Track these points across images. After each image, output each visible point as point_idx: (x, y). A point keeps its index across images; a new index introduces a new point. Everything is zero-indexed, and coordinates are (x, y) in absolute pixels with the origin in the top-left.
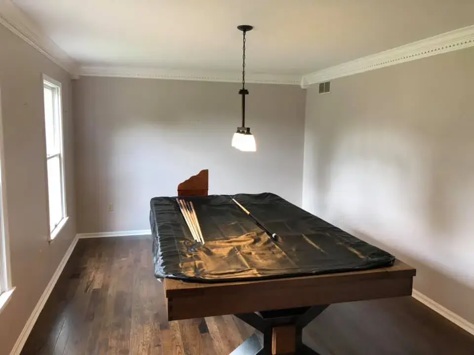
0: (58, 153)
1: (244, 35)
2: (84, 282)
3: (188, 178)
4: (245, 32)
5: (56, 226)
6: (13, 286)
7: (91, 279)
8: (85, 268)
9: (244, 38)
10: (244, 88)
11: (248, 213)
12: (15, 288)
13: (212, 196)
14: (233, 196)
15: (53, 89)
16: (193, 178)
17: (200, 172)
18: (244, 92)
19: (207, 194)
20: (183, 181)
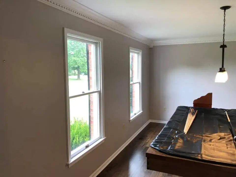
0: (139, 81)
1: (225, 12)
2: (144, 142)
3: (199, 97)
4: (225, 10)
5: (135, 114)
6: (105, 136)
7: (147, 141)
8: (147, 136)
9: (225, 14)
10: (224, 44)
11: (229, 121)
12: (106, 137)
13: (214, 109)
14: (226, 110)
15: (138, 53)
16: (202, 97)
17: (207, 94)
18: (223, 47)
19: (211, 107)
20: (196, 98)
